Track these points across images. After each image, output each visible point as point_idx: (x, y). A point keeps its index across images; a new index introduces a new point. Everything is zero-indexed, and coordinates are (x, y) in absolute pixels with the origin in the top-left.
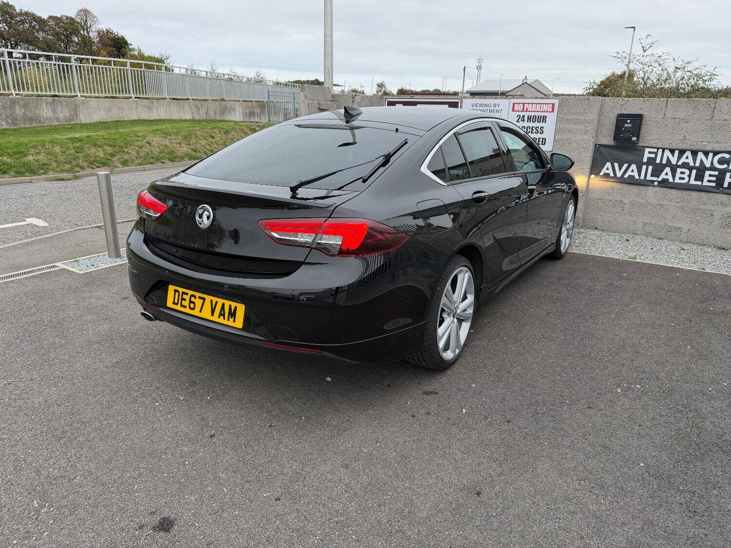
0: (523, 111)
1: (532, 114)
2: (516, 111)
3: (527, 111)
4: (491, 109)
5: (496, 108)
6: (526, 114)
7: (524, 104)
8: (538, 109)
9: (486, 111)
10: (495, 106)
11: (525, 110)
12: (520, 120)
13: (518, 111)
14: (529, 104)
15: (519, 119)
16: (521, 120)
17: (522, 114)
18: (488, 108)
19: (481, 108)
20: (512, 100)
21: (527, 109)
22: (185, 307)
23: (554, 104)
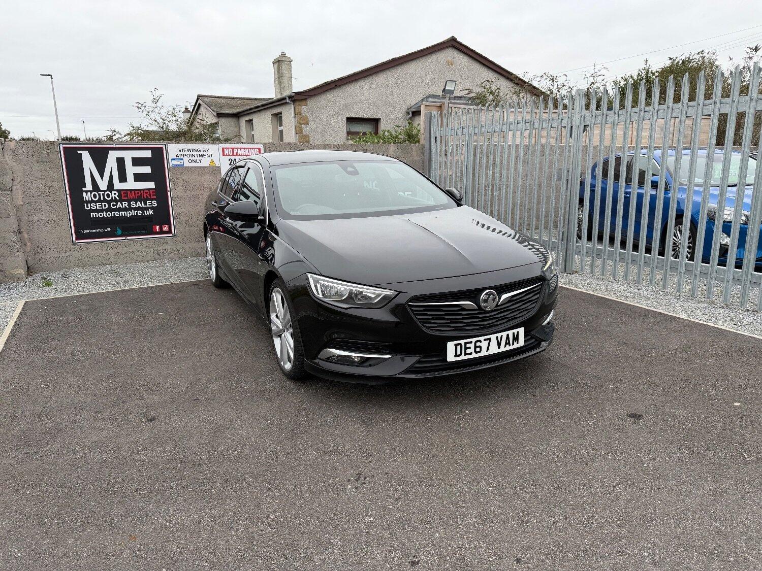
0: (233, 155)
2: (227, 155)
3: (237, 155)
4: (201, 153)
5: (206, 153)
7: (233, 149)
8: (247, 153)
9: (196, 155)
10: (204, 150)
11: (235, 154)
13: (229, 155)
14: (237, 148)
15: (231, 162)
17: (233, 158)
18: (197, 153)
19: (190, 153)
20: (220, 145)
21: (237, 153)
23: (259, 149)
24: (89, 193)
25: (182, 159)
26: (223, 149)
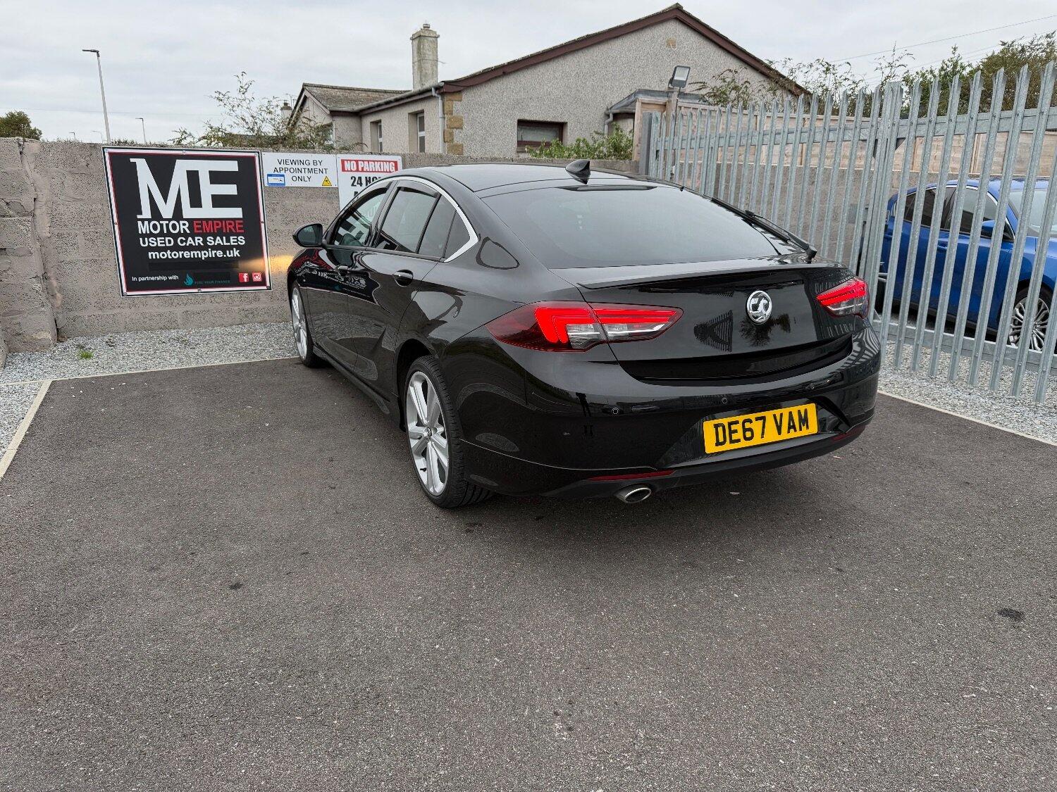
0: (357, 170)
1: (372, 175)
2: (348, 171)
3: (363, 171)
4: (310, 167)
5: (318, 167)
6: (363, 175)
7: (357, 161)
8: (377, 168)
9: (303, 170)
10: (315, 163)
11: (360, 169)
12: (355, 184)
15: (354, 182)
16: (358, 183)
17: (357, 175)
18: (305, 166)
19: (294, 166)
20: (339, 155)
22: (738, 441)
23: (396, 163)
24: (146, 223)
25: (283, 176)
26: (343, 161)
